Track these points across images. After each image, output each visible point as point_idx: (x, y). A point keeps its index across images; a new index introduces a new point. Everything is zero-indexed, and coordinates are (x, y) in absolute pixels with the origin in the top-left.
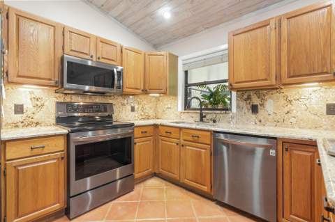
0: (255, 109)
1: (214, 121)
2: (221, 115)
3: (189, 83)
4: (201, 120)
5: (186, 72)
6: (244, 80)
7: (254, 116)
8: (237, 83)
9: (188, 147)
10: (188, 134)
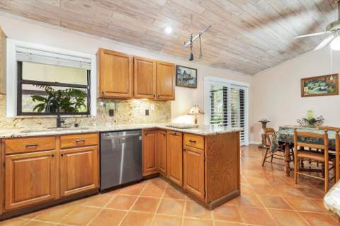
0: (111, 113)
1: (76, 125)
2: (82, 119)
3: (23, 78)
4: (59, 126)
5: (20, 64)
6: (112, 91)
7: (110, 118)
8: (107, 92)
9: (69, 155)
10: (69, 141)
